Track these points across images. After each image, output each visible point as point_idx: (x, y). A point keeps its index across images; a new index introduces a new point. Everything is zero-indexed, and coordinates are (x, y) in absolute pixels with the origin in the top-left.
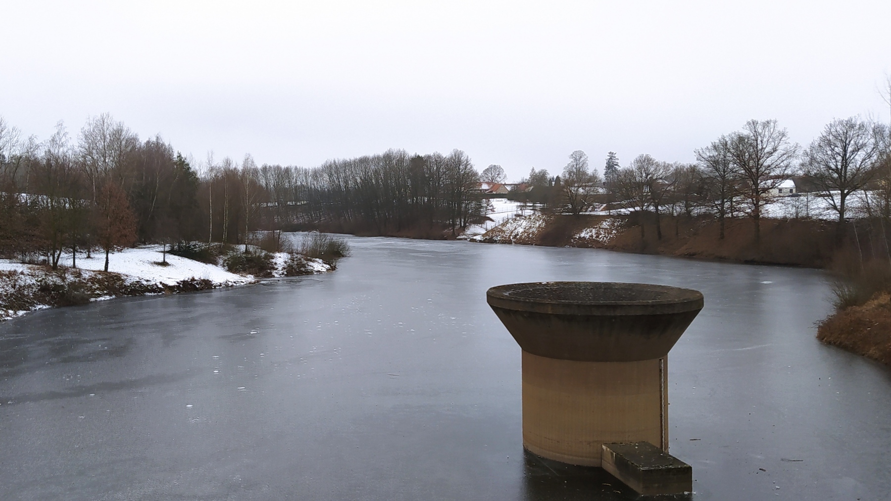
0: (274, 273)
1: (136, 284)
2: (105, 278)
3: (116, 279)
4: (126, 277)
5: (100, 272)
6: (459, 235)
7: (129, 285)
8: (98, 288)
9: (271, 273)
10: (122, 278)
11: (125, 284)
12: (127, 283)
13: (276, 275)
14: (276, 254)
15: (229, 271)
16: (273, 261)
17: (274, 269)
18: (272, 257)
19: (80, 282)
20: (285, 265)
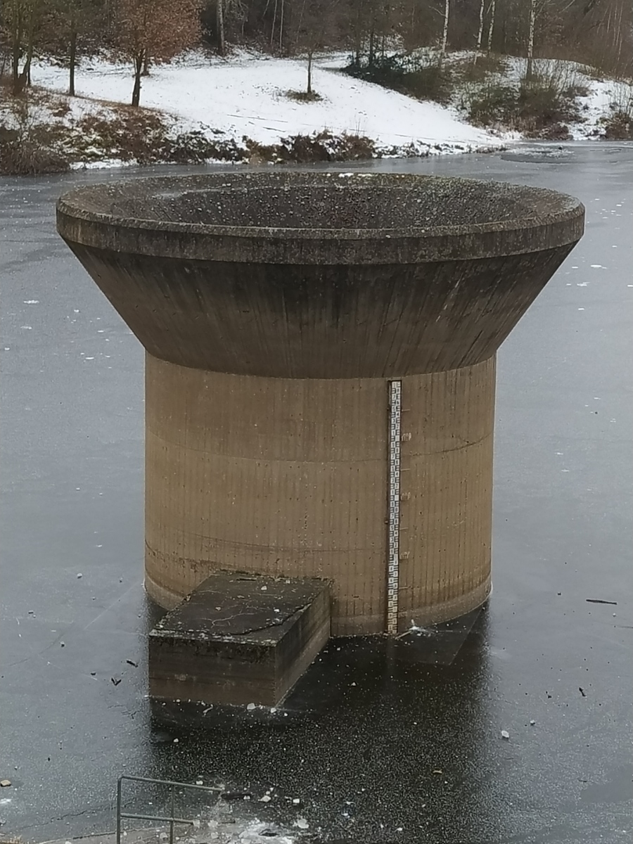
0: (574, 130)
1: (192, 138)
2: (125, 120)
3: (150, 125)
4: (172, 122)
5: (119, 107)
7: (175, 138)
8: (95, 141)
9: (565, 130)
10: (164, 123)
11: (167, 136)
12: (171, 135)
13: (577, 136)
14: (595, 85)
15: (468, 119)
16: (583, 100)
17: (578, 120)
18: (584, 92)
19: (59, 127)
20: (609, 113)
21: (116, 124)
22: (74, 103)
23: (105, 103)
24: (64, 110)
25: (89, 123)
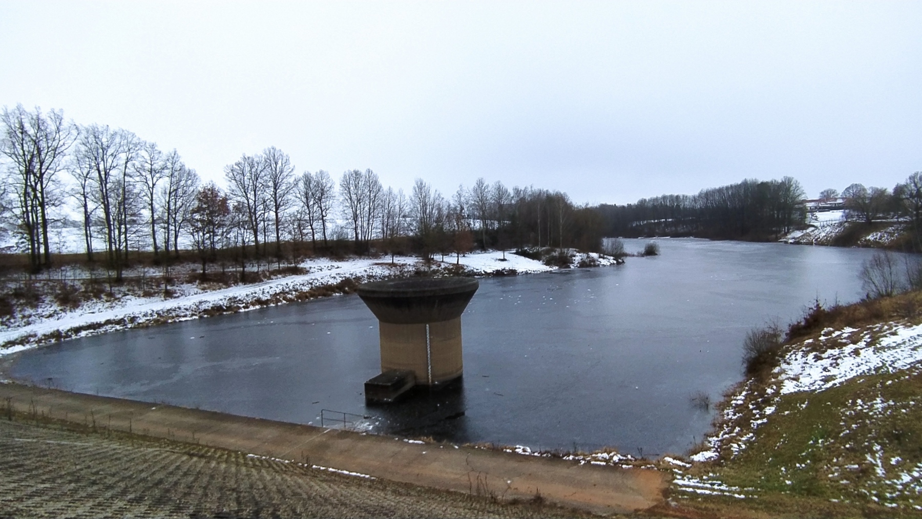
1: (471, 271)
2: (455, 268)
3: (461, 268)
4: (466, 267)
5: (453, 265)
6: (781, 239)
8: (447, 273)
10: (464, 268)
12: (466, 270)
13: (572, 267)
14: (578, 254)
15: (545, 264)
16: (574, 258)
17: (573, 263)
18: (574, 256)
19: (438, 270)
20: (580, 261)
21: (452, 269)
22: (442, 264)
23: (450, 264)
24: (440, 266)
25: (445, 269)
